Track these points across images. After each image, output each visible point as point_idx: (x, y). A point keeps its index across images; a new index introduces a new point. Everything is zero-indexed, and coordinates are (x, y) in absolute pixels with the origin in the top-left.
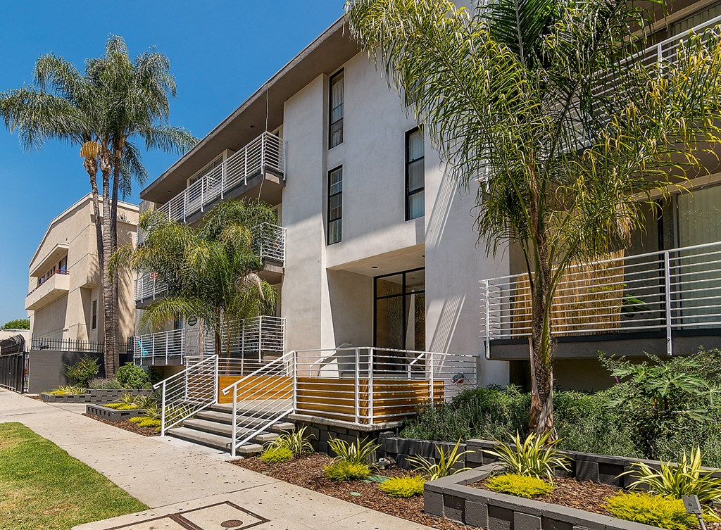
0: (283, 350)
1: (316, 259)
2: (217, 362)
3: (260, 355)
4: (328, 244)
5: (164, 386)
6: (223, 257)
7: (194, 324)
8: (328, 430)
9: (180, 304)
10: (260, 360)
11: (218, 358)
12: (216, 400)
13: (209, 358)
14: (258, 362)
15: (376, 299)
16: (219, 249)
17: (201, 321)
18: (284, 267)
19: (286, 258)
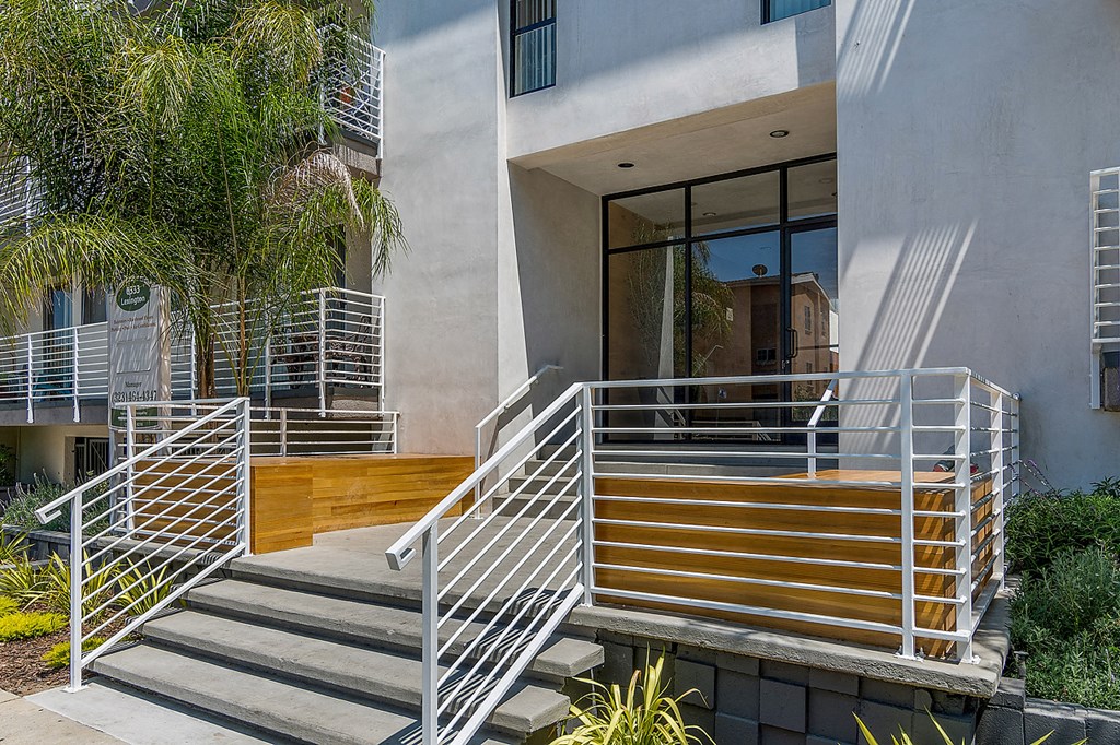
0: (381, 383)
1: (479, 132)
2: (248, 420)
3: (322, 397)
4: (512, 95)
5: (78, 510)
6: (233, 99)
7: (140, 305)
8: (761, 675)
9: (101, 237)
10: (323, 411)
11: (248, 408)
12: (244, 544)
13: (223, 409)
14: (316, 416)
15: (607, 252)
16: (222, 71)
17: (160, 294)
18: (381, 156)
19: (384, 132)
